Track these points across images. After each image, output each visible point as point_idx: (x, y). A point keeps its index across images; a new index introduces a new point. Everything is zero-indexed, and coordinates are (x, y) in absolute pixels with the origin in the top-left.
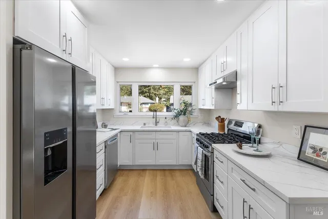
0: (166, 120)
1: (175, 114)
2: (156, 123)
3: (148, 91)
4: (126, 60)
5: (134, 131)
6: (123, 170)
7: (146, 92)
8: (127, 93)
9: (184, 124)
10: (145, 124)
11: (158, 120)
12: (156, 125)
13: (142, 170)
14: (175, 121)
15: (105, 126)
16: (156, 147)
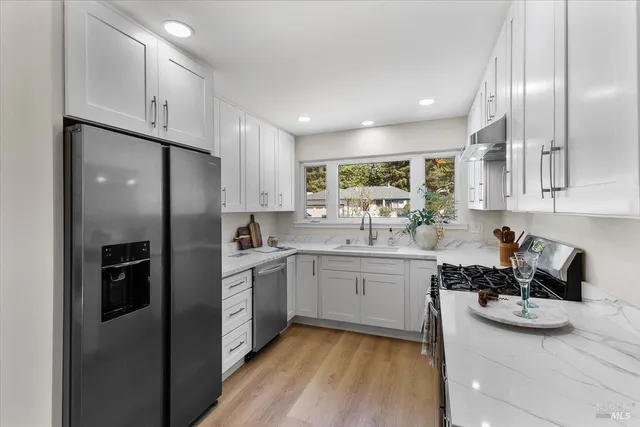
0: (390, 235)
1: (409, 222)
2: (372, 241)
3: (404, 174)
4: (304, 121)
5: (319, 255)
6: (301, 325)
7: (401, 177)
8: (361, 180)
9: (426, 245)
10: (348, 242)
11: (374, 234)
12: (371, 243)
13: (334, 331)
14: (407, 237)
15: (273, 243)
16: (360, 287)
